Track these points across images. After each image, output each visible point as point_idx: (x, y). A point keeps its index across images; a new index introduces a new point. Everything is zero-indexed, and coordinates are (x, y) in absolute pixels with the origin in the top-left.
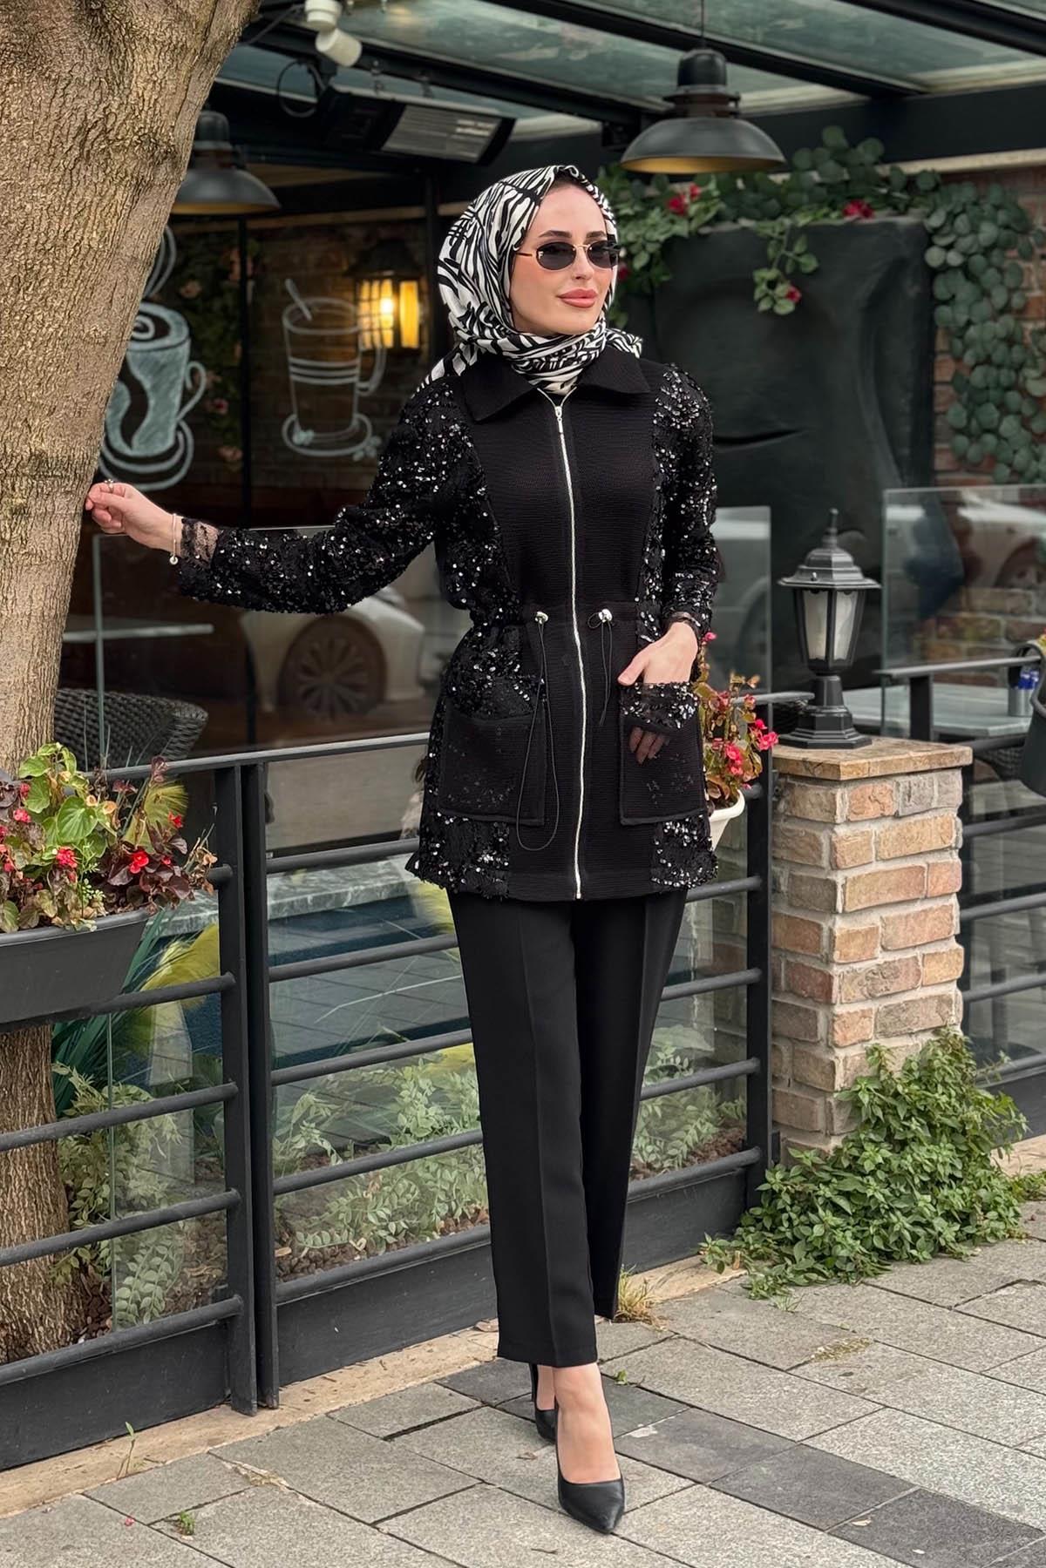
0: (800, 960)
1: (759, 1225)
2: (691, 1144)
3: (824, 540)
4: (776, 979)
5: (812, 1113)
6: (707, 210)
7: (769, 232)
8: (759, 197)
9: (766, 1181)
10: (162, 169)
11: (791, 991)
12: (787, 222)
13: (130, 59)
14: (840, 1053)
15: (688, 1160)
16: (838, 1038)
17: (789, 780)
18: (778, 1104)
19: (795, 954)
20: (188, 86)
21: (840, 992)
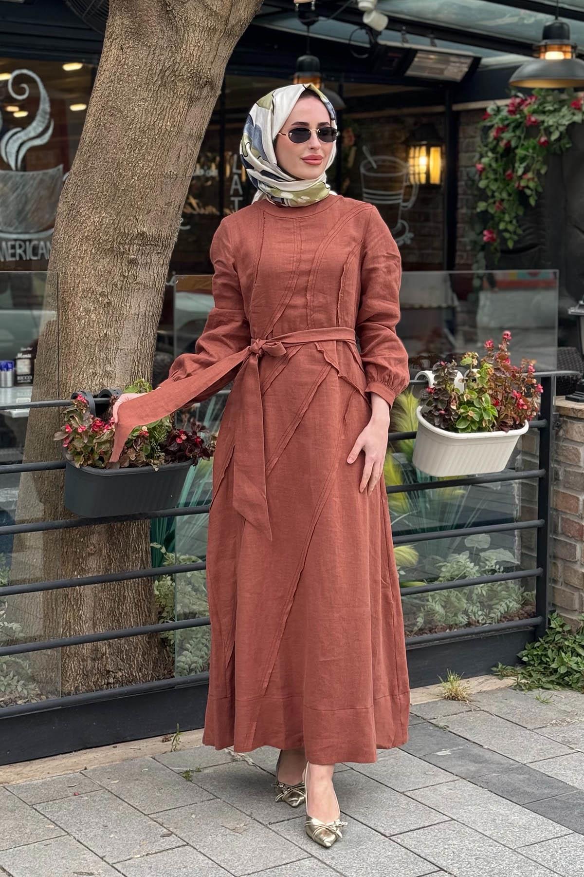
0: (568, 517)
2: (503, 612)
4: (556, 526)
5: (572, 600)
10: (205, 90)
11: (563, 533)
13: (186, 35)
15: (501, 620)
17: (565, 419)
18: (556, 595)
19: (566, 513)
20: (218, 48)
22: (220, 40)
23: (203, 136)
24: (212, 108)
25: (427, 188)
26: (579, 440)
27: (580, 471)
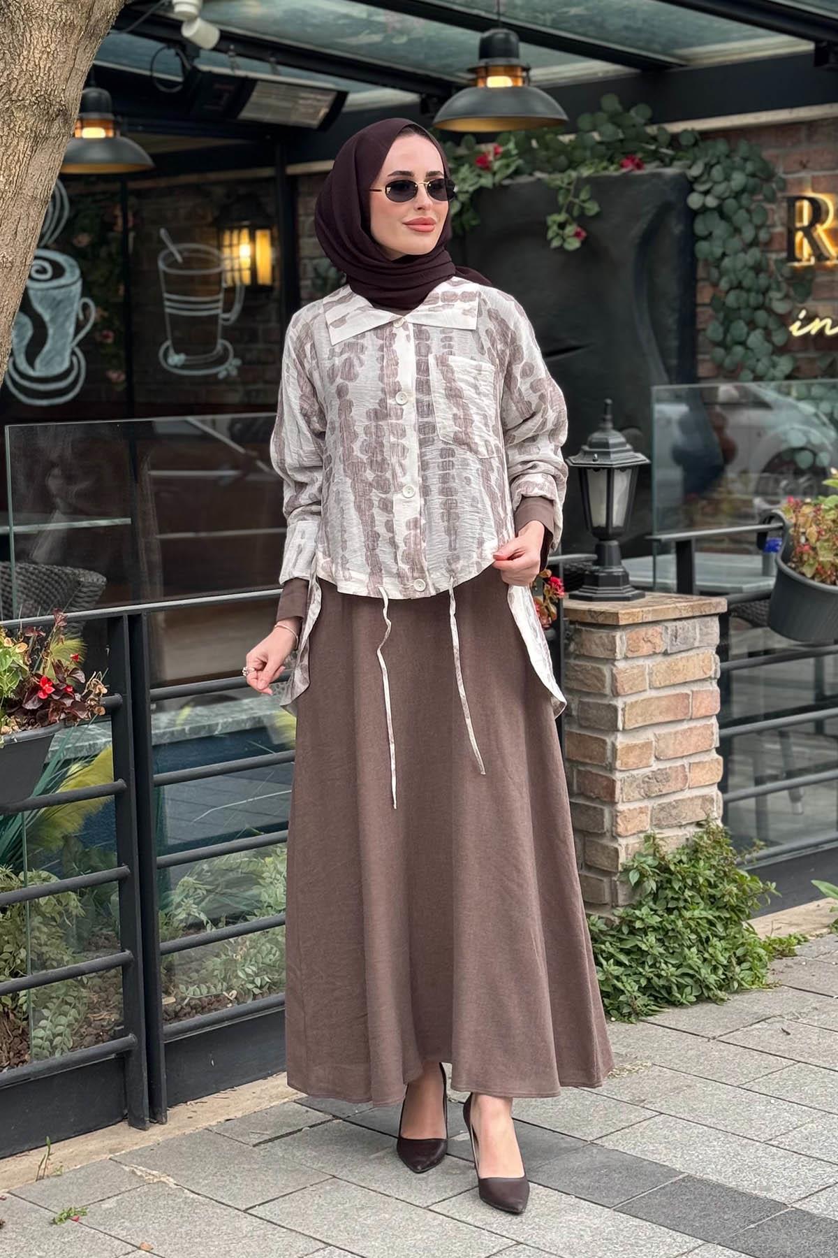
0: (588, 766)
3: (602, 425)
5: (600, 891)
6: (508, 166)
7: (558, 183)
8: (551, 153)
10: (56, 124)
11: (582, 792)
12: (574, 174)
13: (28, 35)
14: (621, 840)
16: (620, 829)
17: (577, 627)
19: (584, 764)
20: (75, 56)
21: (622, 793)
22: (79, 43)
23: (49, 201)
25: (255, 290)
26: (602, 656)
27: (605, 701)
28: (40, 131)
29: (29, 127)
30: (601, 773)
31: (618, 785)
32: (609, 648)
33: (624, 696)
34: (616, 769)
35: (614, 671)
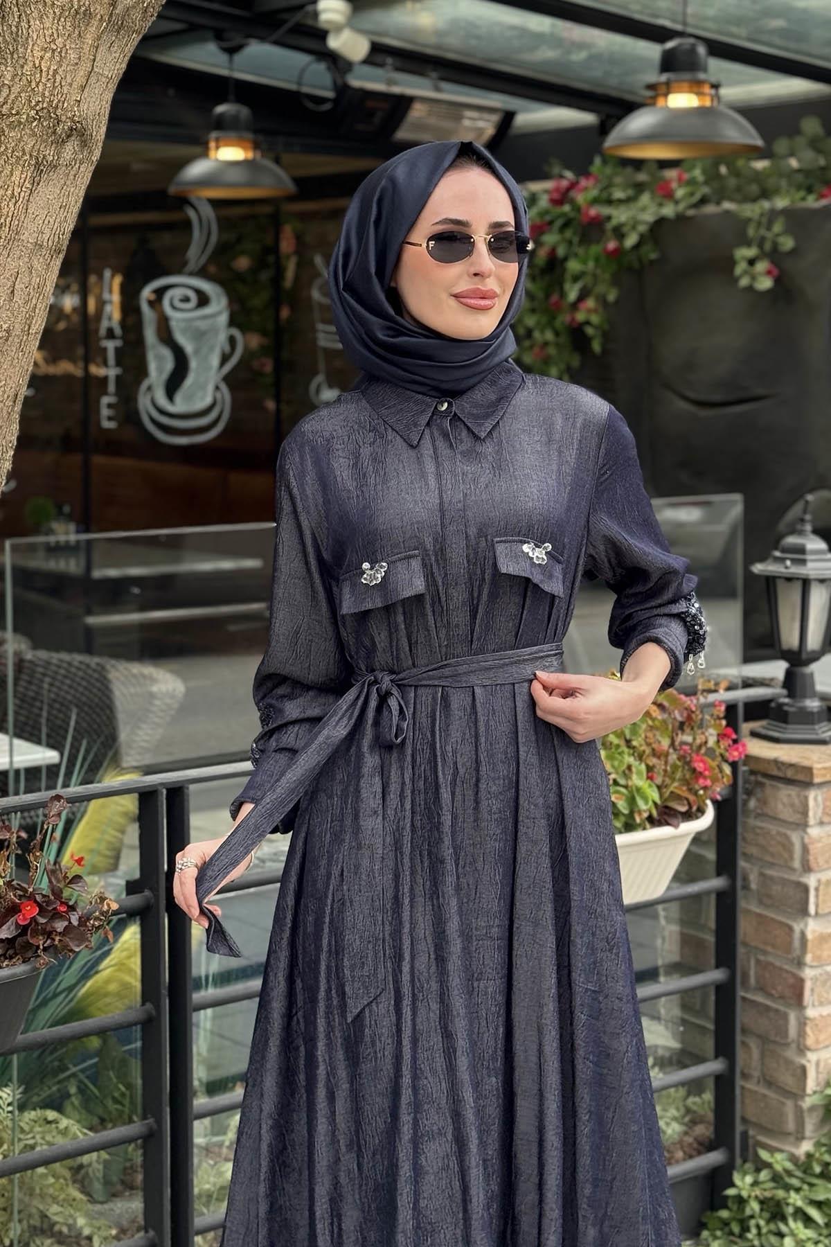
0: (769, 958)
1: (727, 1230)
3: (799, 527)
4: (745, 976)
5: (782, 1115)
6: (692, 194)
7: (749, 214)
8: (741, 181)
9: (733, 1185)
10: (69, 147)
11: (760, 989)
12: (766, 205)
14: (810, 1055)
16: (810, 1041)
17: (761, 779)
18: (747, 1101)
19: (765, 953)
20: (95, 56)
21: (812, 995)
22: (99, 38)
23: (65, 248)
24: (84, 187)
26: (791, 820)
27: (794, 878)
28: (44, 156)
29: (27, 150)
30: (786, 967)
31: (808, 985)
32: (800, 810)
33: (820, 871)
34: (805, 964)
35: (806, 840)
